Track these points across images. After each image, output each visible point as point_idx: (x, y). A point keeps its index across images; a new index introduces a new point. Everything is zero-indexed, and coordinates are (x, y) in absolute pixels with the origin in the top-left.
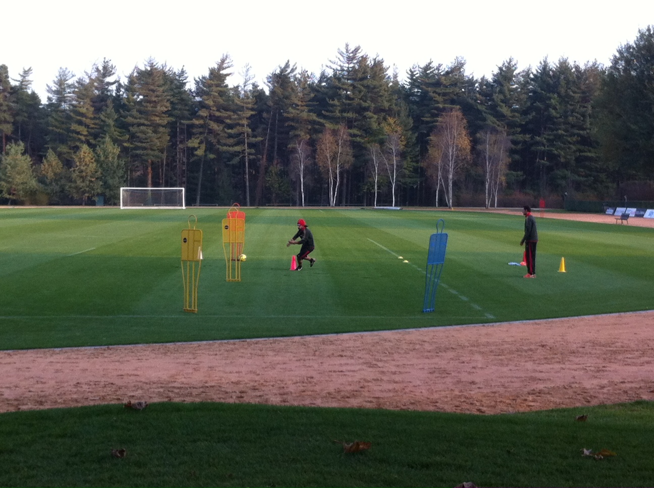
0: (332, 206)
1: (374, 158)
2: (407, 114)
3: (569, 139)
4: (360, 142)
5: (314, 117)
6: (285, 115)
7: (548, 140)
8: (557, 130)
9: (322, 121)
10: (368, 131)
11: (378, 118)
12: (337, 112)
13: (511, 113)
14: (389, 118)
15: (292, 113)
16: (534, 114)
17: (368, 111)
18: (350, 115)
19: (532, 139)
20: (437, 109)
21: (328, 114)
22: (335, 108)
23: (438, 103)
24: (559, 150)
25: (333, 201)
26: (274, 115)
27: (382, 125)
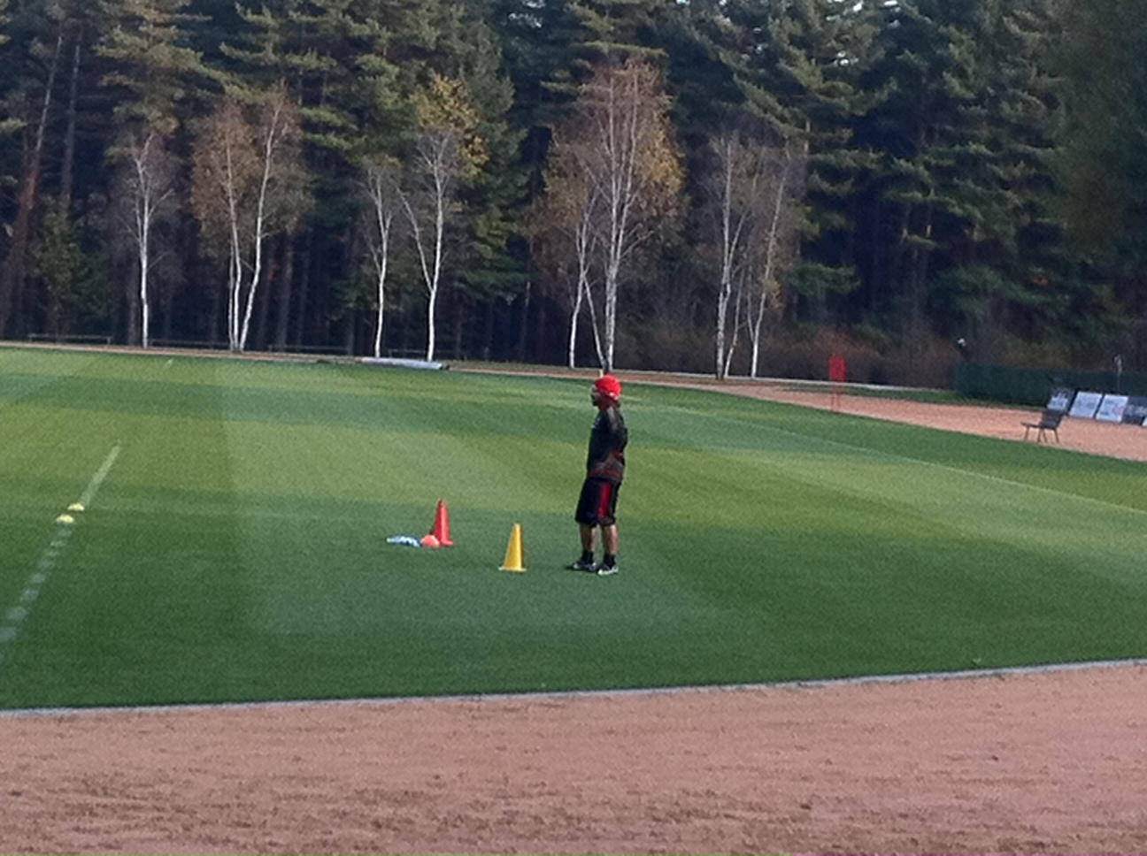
0: (237, 351)
1: (379, 204)
2: (497, 67)
3: (1000, 172)
4: (337, 149)
5: (191, 61)
6: (102, 50)
7: (937, 171)
8: (963, 140)
9: (216, 74)
10: (365, 115)
11: (399, 77)
12: (269, 47)
13: (825, 79)
14: (438, 78)
15: (125, 47)
16: (894, 86)
17: (371, 52)
18: (310, 61)
19: (887, 167)
20: (594, 56)
21: (238, 53)
22: (263, 35)
23: (596, 35)
24: (968, 206)
25: (239, 332)
26: (68, 50)
27: (413, 98)
